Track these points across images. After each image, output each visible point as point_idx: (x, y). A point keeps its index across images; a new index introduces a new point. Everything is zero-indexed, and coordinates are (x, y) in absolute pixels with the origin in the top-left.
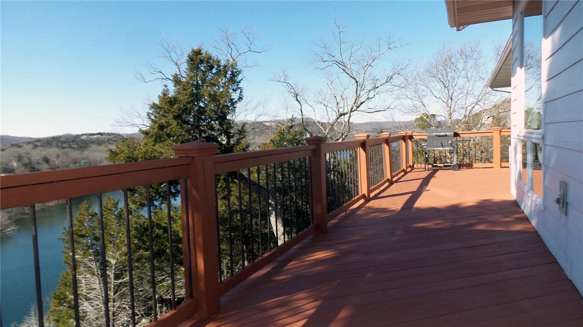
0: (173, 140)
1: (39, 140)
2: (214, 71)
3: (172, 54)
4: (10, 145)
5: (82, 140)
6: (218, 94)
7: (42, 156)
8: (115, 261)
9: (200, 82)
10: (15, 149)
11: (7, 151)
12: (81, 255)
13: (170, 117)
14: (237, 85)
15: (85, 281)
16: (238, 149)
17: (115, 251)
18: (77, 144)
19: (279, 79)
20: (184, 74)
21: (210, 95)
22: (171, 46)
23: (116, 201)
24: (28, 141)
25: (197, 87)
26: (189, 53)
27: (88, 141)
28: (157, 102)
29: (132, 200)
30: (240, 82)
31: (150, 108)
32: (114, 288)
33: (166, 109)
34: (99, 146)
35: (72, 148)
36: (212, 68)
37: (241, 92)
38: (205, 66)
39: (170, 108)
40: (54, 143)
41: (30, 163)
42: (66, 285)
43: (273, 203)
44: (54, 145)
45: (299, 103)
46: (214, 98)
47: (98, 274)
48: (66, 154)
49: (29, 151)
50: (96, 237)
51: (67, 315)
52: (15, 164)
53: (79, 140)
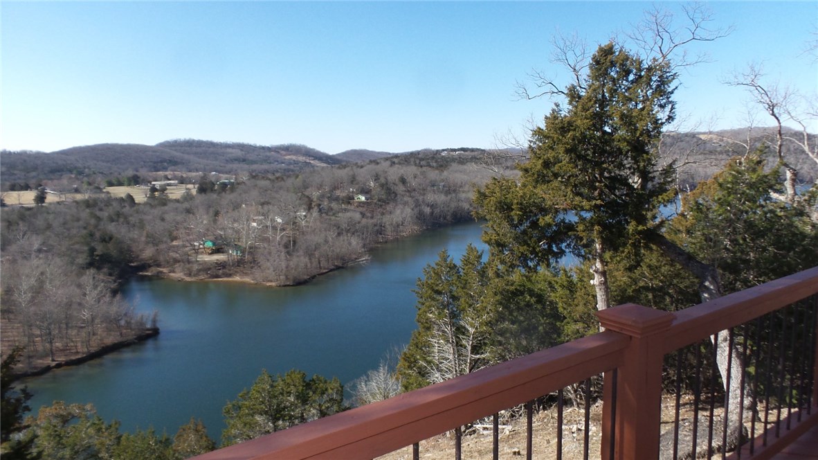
0: (562, 182)
1: (396, 156)
2: (631, 77)
3: (570, 55)
4: (368, 161)
5: (443, 157)
6: (634, 114)
7: (400, 175)
8: (474, 330)
9: (607, 95)
10: (372, 166)
11: (365, 168)
12: (435, 314)
13: (561, 149)
14: (668, 98)
15: (439, 347)
16: (660, 199)
17: (474, 318)
18: (436, 162)
19: (742, 80)
20: (585, 84)
21: (623, 116)
22: (568, 43)
23: (479, 253)
24: (386, 156)
25: (603, 103)
26: (594, 53)
27: (449, 158)
28: (543, 126)
29: (500, 258)
30: (672, 92)
31: (533, 134)
32: (470, 363)
33: (555, 139)
34: (460, 166)
35: (430, 166)
36: (628, 72)
37: (672, 108)
38: (617, 72)
39: (560, 137)
40: (412, 160)
41: (387, 184)
42: (417, 347)
43: (712, 287)
44: (412, 163)
45: (777, 118)
46: (627, 120)
47: (453, 342)
48: (423, 173)
49: (386, 170)
50: (454, 296)
51: (416, 382)
52: (372, 184)
53: (439, 156)
